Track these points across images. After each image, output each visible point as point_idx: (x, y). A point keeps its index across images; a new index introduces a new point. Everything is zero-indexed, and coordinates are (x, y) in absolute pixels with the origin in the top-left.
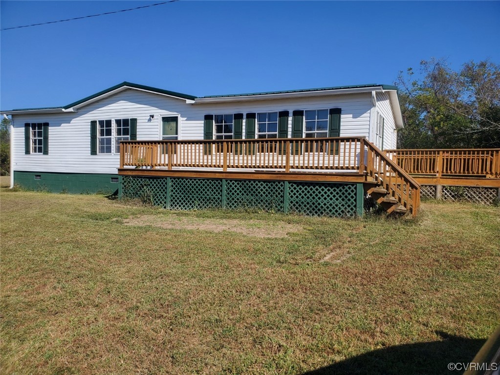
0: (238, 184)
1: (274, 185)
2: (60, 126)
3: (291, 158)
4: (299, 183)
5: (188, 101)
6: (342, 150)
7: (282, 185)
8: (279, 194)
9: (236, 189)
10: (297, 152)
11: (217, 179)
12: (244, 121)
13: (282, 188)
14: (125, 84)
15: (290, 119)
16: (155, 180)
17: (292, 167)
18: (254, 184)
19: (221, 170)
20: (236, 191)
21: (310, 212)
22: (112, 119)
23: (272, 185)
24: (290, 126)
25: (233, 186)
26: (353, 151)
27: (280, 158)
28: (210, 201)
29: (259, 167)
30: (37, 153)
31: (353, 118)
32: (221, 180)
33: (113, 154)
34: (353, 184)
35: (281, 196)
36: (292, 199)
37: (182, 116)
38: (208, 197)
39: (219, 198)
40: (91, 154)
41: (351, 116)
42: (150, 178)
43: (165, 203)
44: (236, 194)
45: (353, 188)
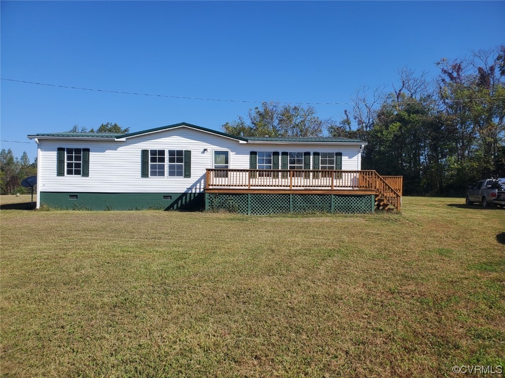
0: (301, 197)
1: (325, 197)
2: (104, 152)
3: (335, 181)
4: (339, 196)
5: (241, 142)
7: (329, 197)
8: (328, 202)
9: (299, 200)
10: (317, 177)
11: (286, 194)
12: (280, 157)
13: (330, 199)
14: (184, 124)
15: (311, 157)
16: (237, 196)
17: (335, 186)
18: (312, 197)
19: (289, 188)
21: (346, 212)
22: (166, 150)
23: (323, 197)
24: (311, 161)
25: (298, 198)
26: (349, 177)
27: (305, 181)
28: (281, 208)
30: (74, 175)
31: (349, 158)
32: (289, 195)
33: (166, 177)
34: (369, 195)
36: (336, 205)
37: (232, 151)
38: (279, 206)
39: (287, 206)
40: (142, 177)
42: (233, 194)
43: (247, 211)
44: (299, 203)
45: (369, 197)
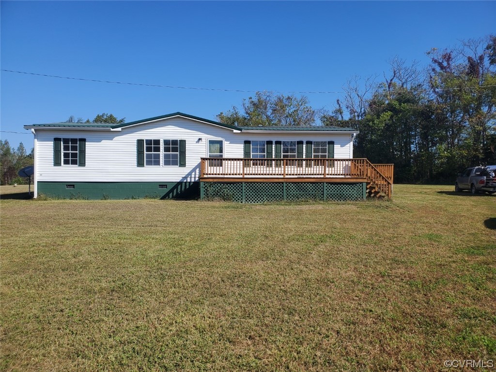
0: (294, 185)
1: (317, 185)
2: (100, 142)
3: (327, 169)
4: (332, 183)
5: (235, 131)
6: (336, 165)
7: (322, 185)
8: (320, 190)
9: (292, 188)
10: (310, 166)
11: (279, 183)
12: (274, 146)
13: (322, 187)
14: (178, 113)
15: (304, 146)
16: (232, 185)
17: (328, 174)
18: (305, 185)
19: (282, 176)
20: (292, 190)
21: (339, 199)
22: (161, 139)
24: (304, 150)
25: (291, 186)
26: (341, 165)
27: (299, 169)
28: (275, 196)
29: (299, 175)
30: (70, 165)
33: (162, 167)
34: (361, 183)
35: (322, 191)
36: (328, 193)
37: (226, 140)
39: (281, 194)
40: (138, 166)
41: (340, 146)
42: (227, 183)
43: (241, 199)
44: (292, 191)
45: (361, 185)
